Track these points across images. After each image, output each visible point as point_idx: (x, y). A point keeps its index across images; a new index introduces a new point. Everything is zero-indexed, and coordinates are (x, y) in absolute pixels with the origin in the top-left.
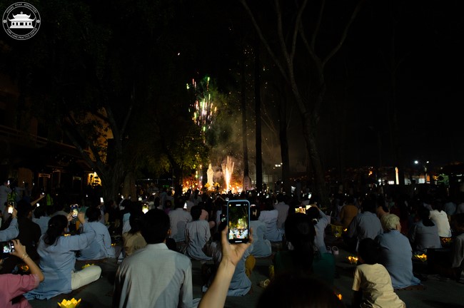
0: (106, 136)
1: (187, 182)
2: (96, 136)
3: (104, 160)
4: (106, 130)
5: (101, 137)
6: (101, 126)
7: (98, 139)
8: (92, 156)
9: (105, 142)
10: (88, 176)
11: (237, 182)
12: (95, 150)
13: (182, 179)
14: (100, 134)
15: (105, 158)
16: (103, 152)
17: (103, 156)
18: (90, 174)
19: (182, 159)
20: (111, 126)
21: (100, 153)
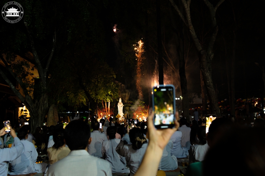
0: (32, 74)
1: (101, 114)
2: (25, 75)
3: (31, 94)
4: (33, 69)
5: (29, 75)
6: (28, 66)
7: (27, 77)
8: (21, 91)
9: (32, 80)
10: (18, 110)
11: (144, 113)
12: (24, 87)
13: (96, 111)
14: (28, 73)
15: (32, 93)
16: (30, 87)
17: (30, 91)
18: (20, 109)
19: (97, 95)
20: (36, 66)
21: (28, 89)
